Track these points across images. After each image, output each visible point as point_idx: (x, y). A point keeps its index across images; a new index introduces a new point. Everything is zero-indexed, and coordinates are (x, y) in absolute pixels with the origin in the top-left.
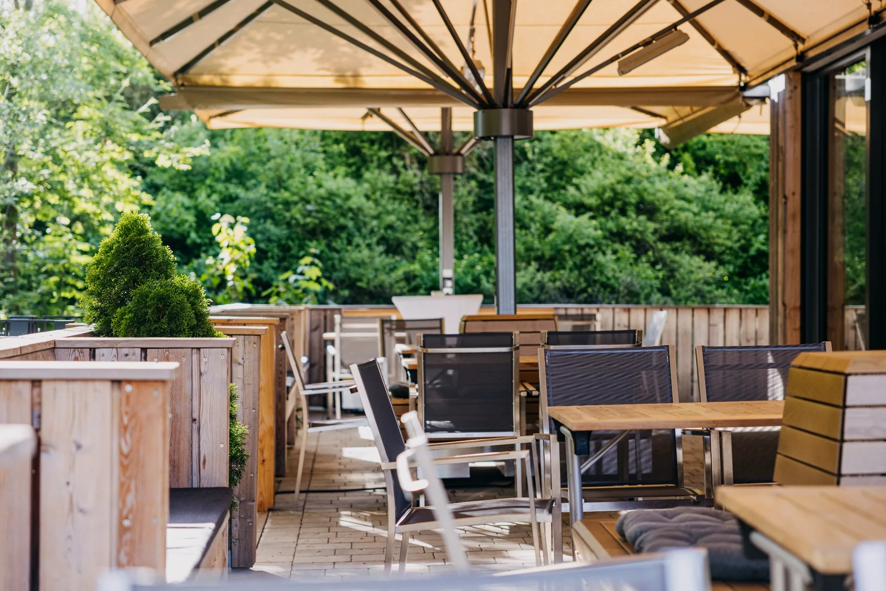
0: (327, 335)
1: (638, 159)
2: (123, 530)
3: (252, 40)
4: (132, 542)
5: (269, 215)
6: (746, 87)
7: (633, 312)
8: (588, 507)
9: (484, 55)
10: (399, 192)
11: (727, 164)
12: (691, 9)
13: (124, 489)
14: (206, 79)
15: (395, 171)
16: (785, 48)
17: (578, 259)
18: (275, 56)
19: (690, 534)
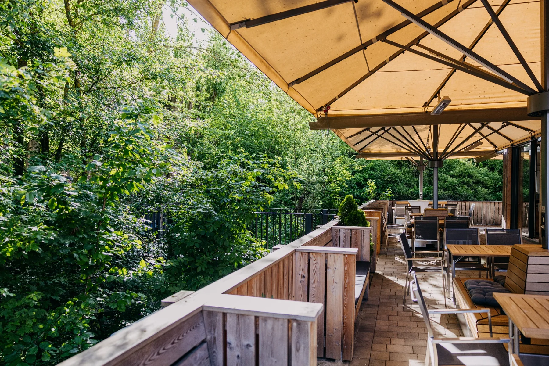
0: (393, 208)
1: (468, 164)
2: (345, 288)
3: (377, 143)
4: (347, 290)
5: (379, 178)
6: (497, 151)
7: (467, 203)
8: (456, 269)
9: (431, 145)
10: (410, 172)
11: (491, 165)
12: (485, 135)
13: (345, 279)
14: (366, 151)
15: (409, 168)
16: (508, 142)
17: (453, 188)
18: (382, 146)
19: (484, 291)
